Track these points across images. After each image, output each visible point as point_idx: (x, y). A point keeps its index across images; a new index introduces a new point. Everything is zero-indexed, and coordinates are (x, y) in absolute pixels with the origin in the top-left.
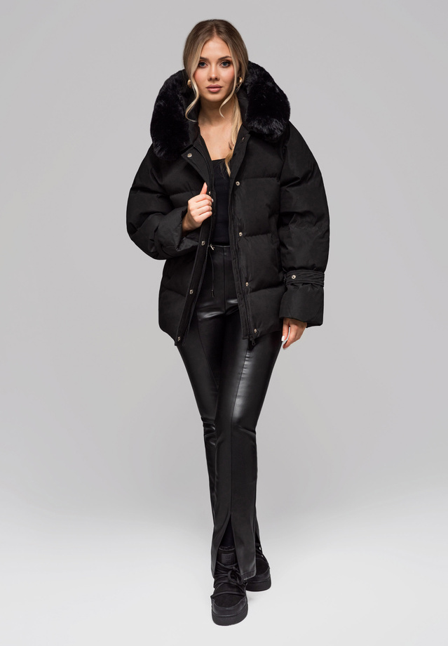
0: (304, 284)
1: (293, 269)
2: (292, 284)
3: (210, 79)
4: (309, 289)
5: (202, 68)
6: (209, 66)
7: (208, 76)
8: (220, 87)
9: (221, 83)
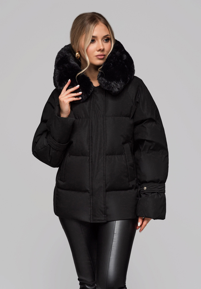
0: (152, 193)
1: (145, 182)
2: (144, 193)
3: (100, 50)
4: (156, 197)
5: (93, 43)
6: (97, 42)
7: (97, 48)
8: (104, 55)
9: (105, 53)
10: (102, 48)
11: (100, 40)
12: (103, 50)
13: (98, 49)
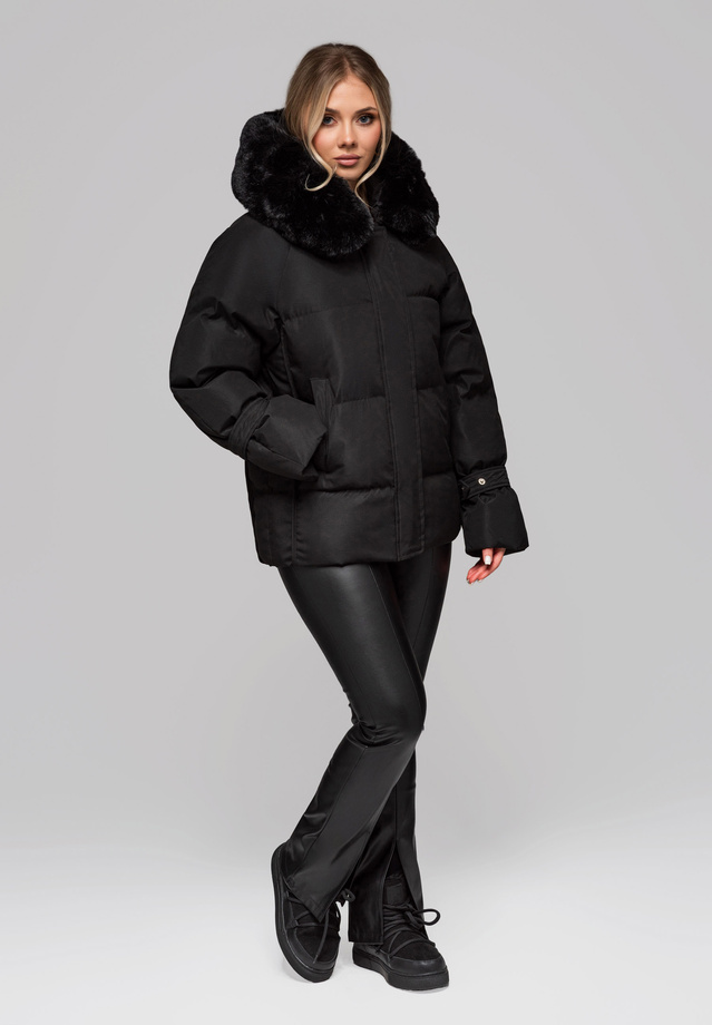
5: (328, 126)
6: (339, 122)
7: (338, 139)
8: (358, 158)
9: (359, 152)
10: (349, 140)
11: (347, 121)
12: (354, 145)
13: (340, 143)
